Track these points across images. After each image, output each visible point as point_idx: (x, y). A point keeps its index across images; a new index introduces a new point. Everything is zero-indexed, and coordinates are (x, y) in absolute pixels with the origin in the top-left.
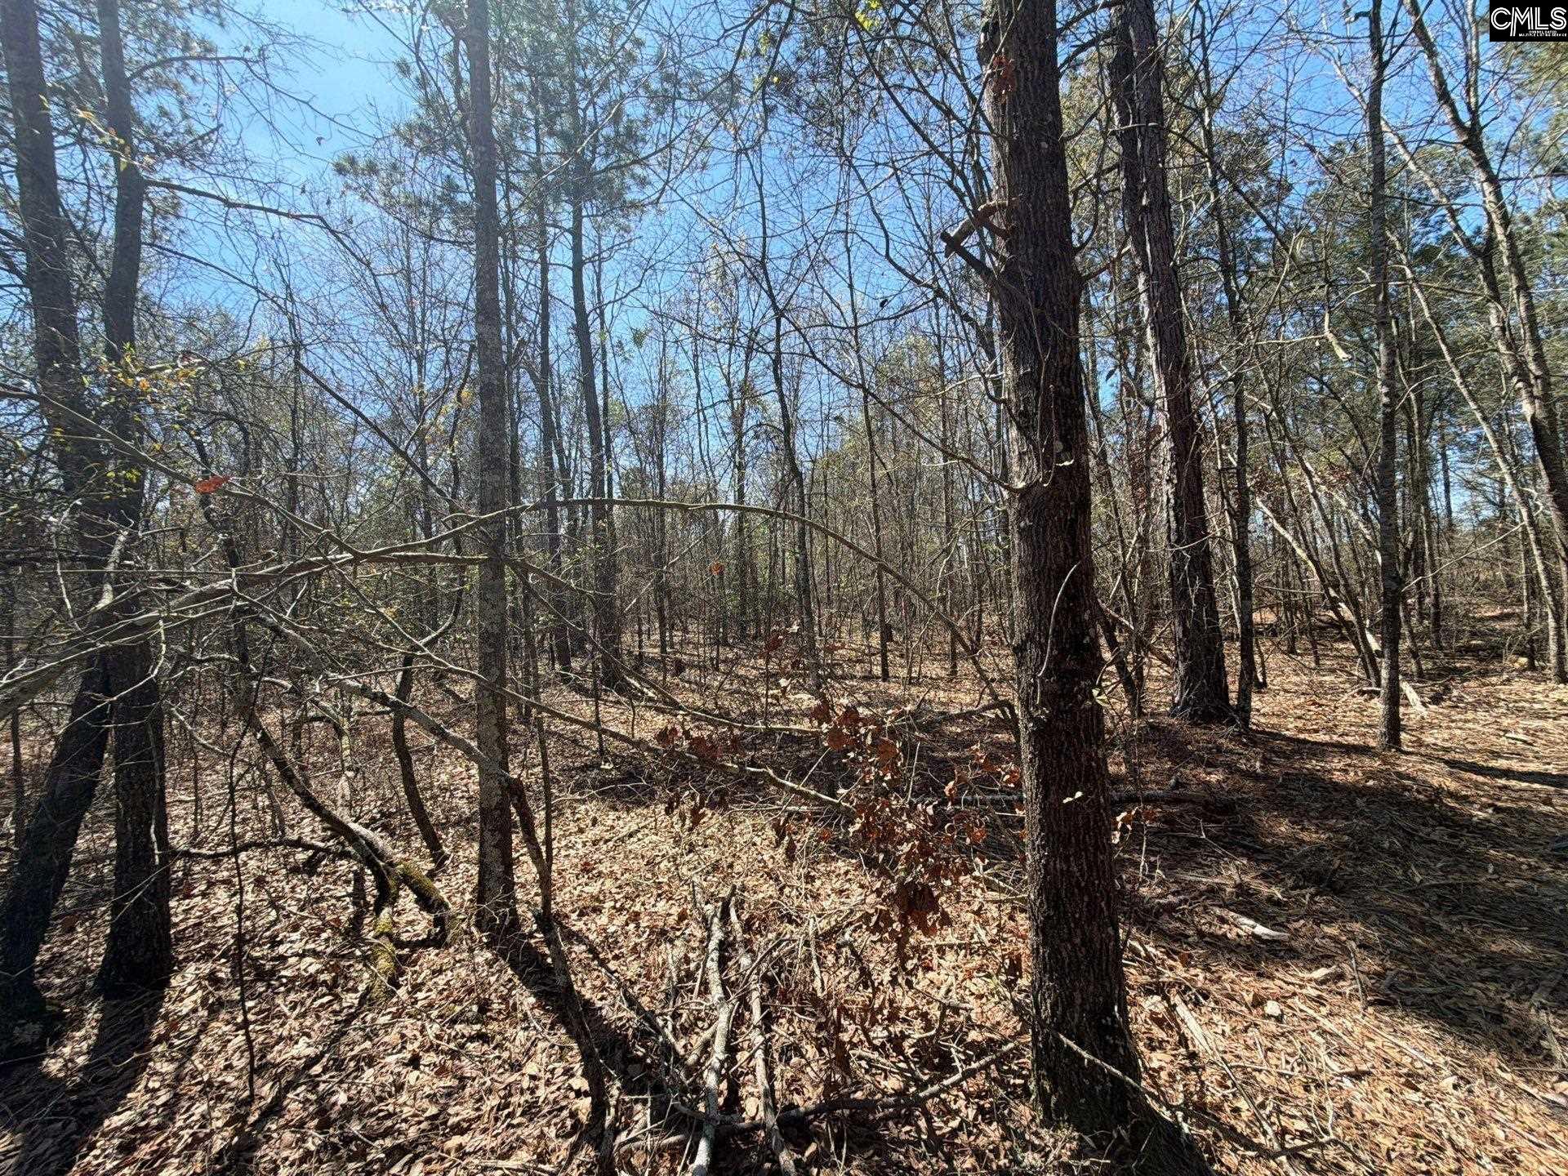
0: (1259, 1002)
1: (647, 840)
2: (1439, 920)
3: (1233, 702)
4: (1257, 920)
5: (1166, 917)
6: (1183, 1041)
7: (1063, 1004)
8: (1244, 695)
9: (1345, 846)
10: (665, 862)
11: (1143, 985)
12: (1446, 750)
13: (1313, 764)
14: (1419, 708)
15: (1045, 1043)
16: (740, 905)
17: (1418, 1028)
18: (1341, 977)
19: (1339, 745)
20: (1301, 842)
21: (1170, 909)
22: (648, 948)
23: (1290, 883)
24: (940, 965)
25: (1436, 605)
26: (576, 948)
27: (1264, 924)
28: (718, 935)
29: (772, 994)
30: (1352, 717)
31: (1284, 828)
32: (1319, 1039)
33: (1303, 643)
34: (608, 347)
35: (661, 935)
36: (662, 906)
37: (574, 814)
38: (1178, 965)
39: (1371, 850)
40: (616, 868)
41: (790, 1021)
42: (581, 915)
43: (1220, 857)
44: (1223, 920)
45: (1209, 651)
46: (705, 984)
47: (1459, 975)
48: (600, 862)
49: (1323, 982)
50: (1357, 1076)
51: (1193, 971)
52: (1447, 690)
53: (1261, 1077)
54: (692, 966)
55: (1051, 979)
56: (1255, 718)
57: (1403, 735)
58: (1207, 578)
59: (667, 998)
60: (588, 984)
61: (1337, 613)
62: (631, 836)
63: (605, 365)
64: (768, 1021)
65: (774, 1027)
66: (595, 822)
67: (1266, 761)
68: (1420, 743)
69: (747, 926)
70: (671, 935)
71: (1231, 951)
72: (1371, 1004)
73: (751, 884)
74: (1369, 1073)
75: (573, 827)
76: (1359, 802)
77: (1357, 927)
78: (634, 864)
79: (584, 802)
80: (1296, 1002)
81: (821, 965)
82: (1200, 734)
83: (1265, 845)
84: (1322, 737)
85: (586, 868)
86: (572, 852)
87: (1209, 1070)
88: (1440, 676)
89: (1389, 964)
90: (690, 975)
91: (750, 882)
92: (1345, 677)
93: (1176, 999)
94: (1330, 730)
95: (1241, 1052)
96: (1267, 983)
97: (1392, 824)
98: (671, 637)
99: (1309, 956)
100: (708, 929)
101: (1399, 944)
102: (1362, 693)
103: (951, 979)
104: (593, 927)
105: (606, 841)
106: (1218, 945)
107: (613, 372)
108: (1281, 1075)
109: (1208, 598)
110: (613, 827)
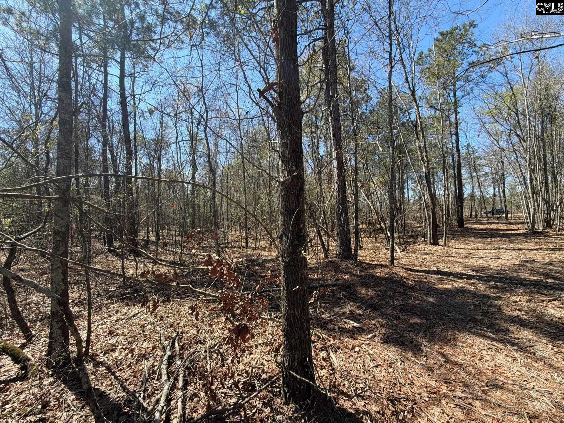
0: (353, 348)
1: (142, 317)
2: (400, 315)
3: (353, 253)
4: (355, 321)
5: (330, 324)
6: (331, 365)
7: (292, 360)
8: (356, 251)
9: (379, 296)
10: (149, 326)
11: (321, 348)
12: (405, 265)
13: (373, 271)
14: (399, 253)
15: (286, 375)
16: (180, 340)
17: (393, 349)
18: (375, 336)
19: (380, 265)
20: (368, 295)
21: (331, 321)
22: (136, 364)
23: (364, 308)
24: (256, 351)
25: (404, 223)
26: (100, 369)
27: (356, 323)
28: (168, 353)
29: (189, 374)
30: (383, 256)
31: (364, 292)
32: (369, 357)
33: (373, 234)
34: (137, 113)
35: (144, 357)
36: (145, 344)
37: (107, 309)
38: (332, 339)
39: (385, 296)
40: (125, 331)
41: (195, 384)
42: (105, 353)
43: (346, 302)
44: (345, 323)
45: (347, 237)
46: (160, 375)
47: (404, 331)
48: (118, 329)
49: (371, 338)
50: (377, 366)
51: (336, 341)
52: (406, 248)
53: (352, 372)
54: (156, 368)
55: (288, 352)
56: (359, 258)
57: (395, 261)
58: (346, 214)
59: (142, 384)
60: (104, 384)
61: (380, 225)
62: (134, 316)
63: (135, 120)
64: (186, 384)
65: (189, 388)
66: (117, 312)
67: (361, 271)
68: (399, 263)
69: (182, 348)
70: (148, 356)
71: (347, 332)
72: (382, 343)
73: (186, 330)
74: (380, 365)
75: (106, 315)
76: (383, 282)
77: (380, 320)
78: (134, 328)
79: (113, 303)
80: (363, 346)
81: (211, 358)
82: (344, 263)
83: (358, 297)
84: (375, 263)
85: (111, 333)
86: (104, 326)
87: (338, 373)
88: (405, 244)
89: (387, 330)
90: (154, 372)
91: (186, 329)
92: (382, 244)
93: (330, 351)
94: (378, 260)
95: (347, 365)
96: (356, 341)
97: (390, 288)
98: (162, 232)
99: (368, 331)
100: (165, 352)
101: (390, 324)
102: (386, 249)
103: (259, 356)
104: (111, 358)
105: (122, 319)
106: (344, 331)
107: (139, 124)
108: (357, 370)
109: (347, 220)
110: (126, 313)
